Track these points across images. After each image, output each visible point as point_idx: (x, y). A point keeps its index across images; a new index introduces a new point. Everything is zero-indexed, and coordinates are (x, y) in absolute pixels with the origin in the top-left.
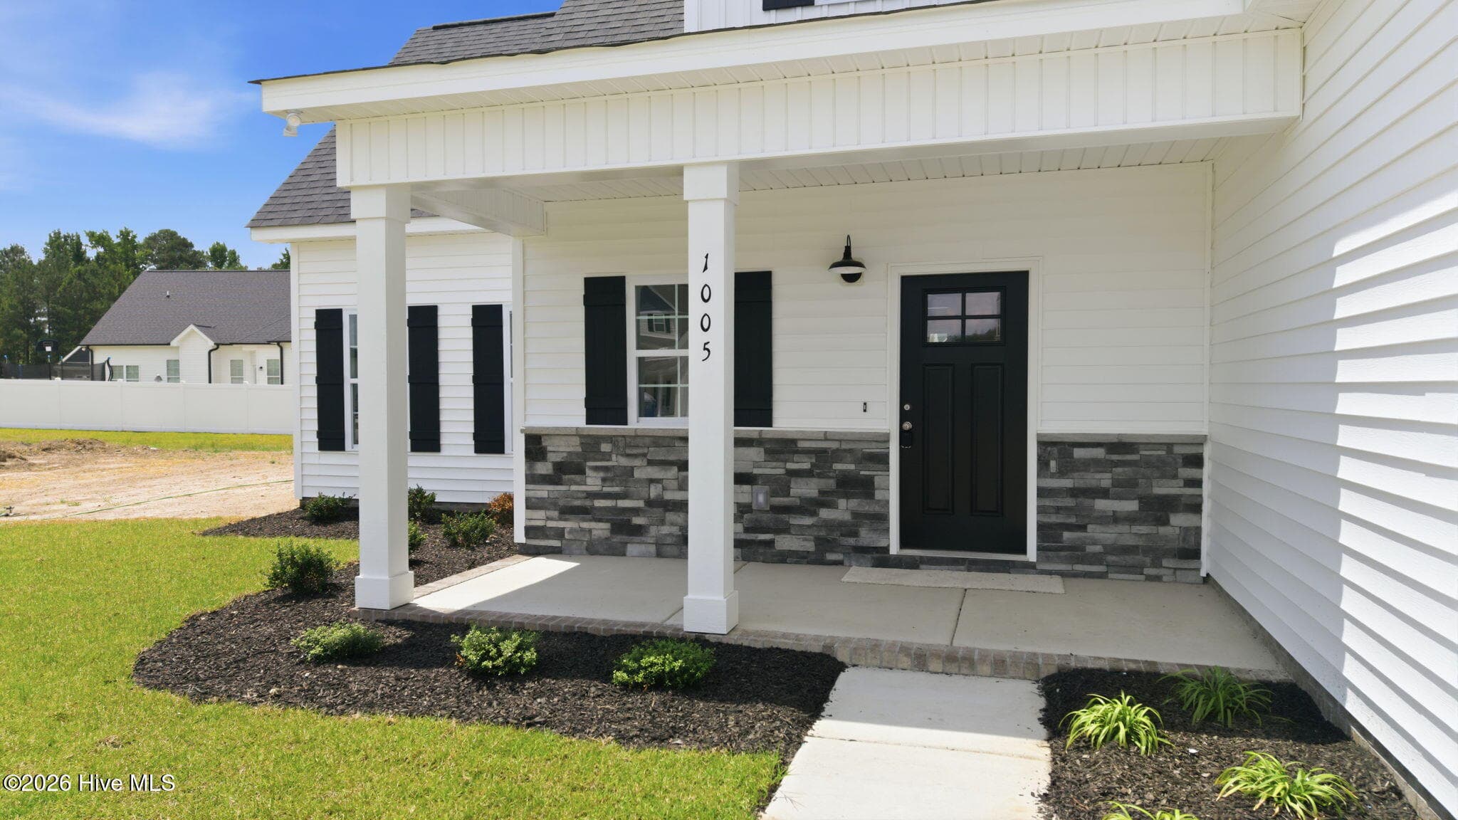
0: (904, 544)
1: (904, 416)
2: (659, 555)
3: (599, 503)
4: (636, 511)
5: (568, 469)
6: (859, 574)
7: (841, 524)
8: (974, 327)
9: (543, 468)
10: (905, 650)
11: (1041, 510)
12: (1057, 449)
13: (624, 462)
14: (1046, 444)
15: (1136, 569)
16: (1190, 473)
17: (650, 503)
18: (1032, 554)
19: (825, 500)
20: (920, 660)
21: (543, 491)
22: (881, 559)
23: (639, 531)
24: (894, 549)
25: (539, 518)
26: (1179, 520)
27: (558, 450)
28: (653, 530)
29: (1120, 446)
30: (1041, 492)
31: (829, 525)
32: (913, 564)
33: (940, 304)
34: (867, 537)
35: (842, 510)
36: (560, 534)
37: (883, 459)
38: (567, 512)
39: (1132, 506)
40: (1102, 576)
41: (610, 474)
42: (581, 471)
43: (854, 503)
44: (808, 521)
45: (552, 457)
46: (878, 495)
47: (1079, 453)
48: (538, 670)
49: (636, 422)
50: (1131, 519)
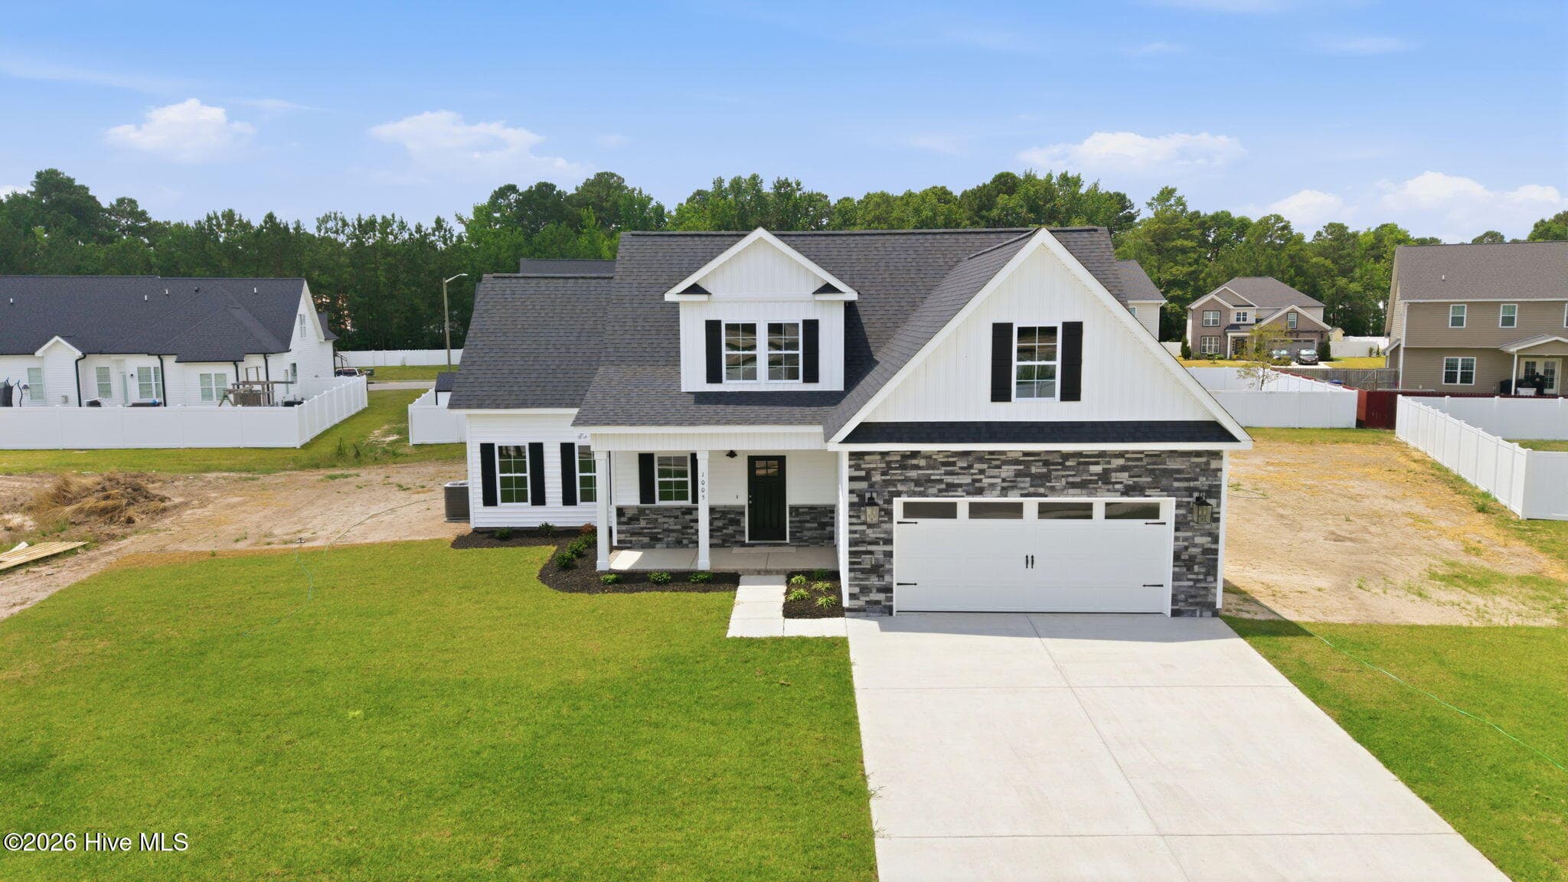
0: (750, 539)
1: (749, 499)
2: (668, 547)
3: (645, 531)
4: (659, 533)
5: (633, 519)
6: (736, 550)
7: (730, 534)
8: (770, 471)
9: (624, 519)
10: (755, 570)
11: (790, 527)
12: (795, 509)
13: (655, 517)
14: (792, 508)
15: (816, 543)
16: (830, 515)
17: (664, 530)
18: (788, 541)
19: (725, 527)
20: (759, 572)
21: (624, 528)
22: (743, 544)
23: (660, 540)
24: (747, 541)
25: (622, 537)
26: (829, 529)
27: (629, 513)
28: (666, 539)
29: (812, 508)
30: (790, 522)
31: (726, 535)
32: (753, 545)
33: (758, 464)
34: (738, 538)
35: (730, 530)
36: (631, 542)
37: (743, 514)
38: (633, 534)
39: (816, 525)
40: (808, 546)
41: (649, 521)
42: (638, 520)
43: (734, 528)
44: (719, 534)
45: (627, 516)
46: (742, 524)
47: (801, 510)
48: (671, 581)
49: (659, 503)
50: (815, 529)
